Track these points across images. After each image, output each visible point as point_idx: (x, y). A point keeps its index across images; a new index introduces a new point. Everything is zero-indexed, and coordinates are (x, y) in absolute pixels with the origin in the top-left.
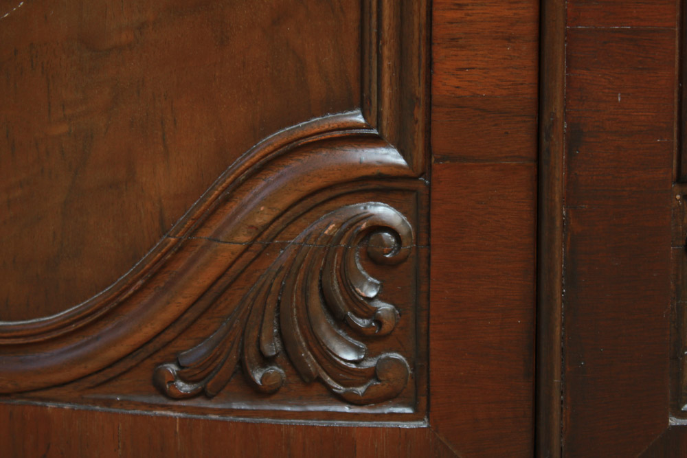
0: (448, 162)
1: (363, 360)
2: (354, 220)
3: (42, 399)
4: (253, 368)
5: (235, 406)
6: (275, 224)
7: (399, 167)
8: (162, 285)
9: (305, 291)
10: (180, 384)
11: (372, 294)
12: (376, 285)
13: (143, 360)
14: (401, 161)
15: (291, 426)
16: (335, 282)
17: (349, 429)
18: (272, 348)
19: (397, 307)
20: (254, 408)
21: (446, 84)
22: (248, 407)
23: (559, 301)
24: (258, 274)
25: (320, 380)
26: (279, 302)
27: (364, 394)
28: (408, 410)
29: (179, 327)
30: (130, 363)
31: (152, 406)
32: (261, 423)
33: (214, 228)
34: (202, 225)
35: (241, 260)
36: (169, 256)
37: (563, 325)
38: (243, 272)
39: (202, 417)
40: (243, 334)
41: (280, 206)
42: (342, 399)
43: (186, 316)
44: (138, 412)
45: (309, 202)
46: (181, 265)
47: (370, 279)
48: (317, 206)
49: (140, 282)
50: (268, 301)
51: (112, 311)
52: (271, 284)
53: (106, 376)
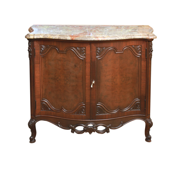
2: (83, 107)
3: (70, 114)
5: (78, 114)
7: (85, 105)
9: (81, 110)
12: (84, 110)
17: (83, 115)
25: (81, 113)
29: (76, 111)
33: (77, 107)
37: (91, 111)
41: (80, 106)
49: (74, 109)
53: (73, 113)
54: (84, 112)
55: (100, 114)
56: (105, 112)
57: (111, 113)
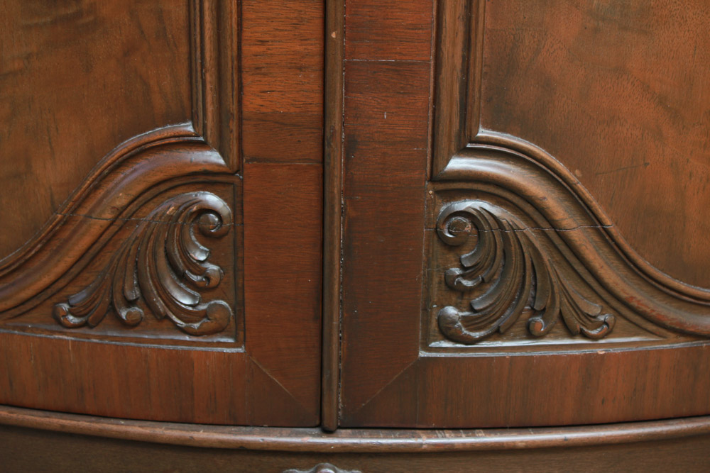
0: (255, 162)
1: (198, 304)
2: (188, 204)
4: (120, 308)
5: (110, 334)
6: (131, 206)
7: (220, 165)
8: (55, 248)
9: (154, 254)
10: (71, 317)
11: (202, 258)
12: (206, 252)
13: (45, 300)
14: (222, 161)
15: (148, 348)
16: (176, 249)
17: (189, 352)
18: (133, 294)
19: (221, 268)
20: (123, 335)
21: (253, 103)
22: (118, 335)
23: (337, 267)
24: (121, 242)
25: (167, 317)
26: (137, 262)
27: (199, 328)
28: (231, 341)
29: (68, 278)
30: (36, 302)
31: (53, 332)
32: (127, 346)
33: (89, 208)
34: (80, 206)
35: (108, 232)
36: (58, 228)
37: (341, 284)
38: (110, 240)
39: (86, 340)
40: (112, 284)
41: (134, 192)
42: (184, 331)
43: (72, 270)
44: (43, 335)
45: (155, 191)
46: (66, 234)
47: (202, 247)
48: (161, 193)
49: (39, 246)
50: (128, 261)
51: (22, 266)
52: (130, 250)
53: (20, 310)
54: (204, 290)
55: (498, 334)
56: (594, 308)
57: (682, 332)
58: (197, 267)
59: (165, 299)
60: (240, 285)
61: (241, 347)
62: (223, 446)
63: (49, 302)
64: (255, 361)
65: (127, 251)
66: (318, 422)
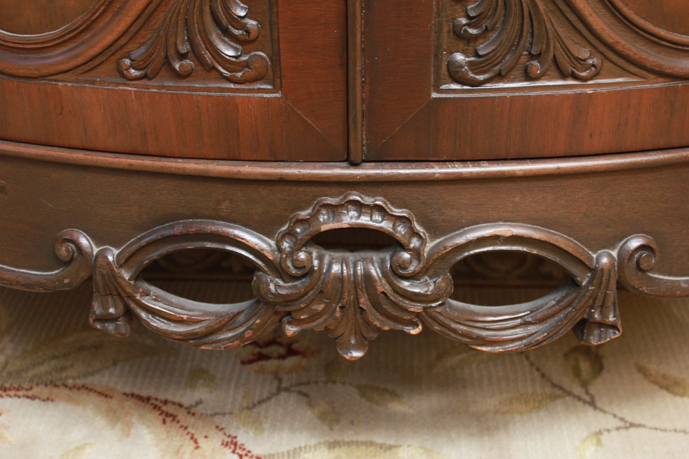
1: (240, 56)
3: (55, 81)
4: (174, 61)
5: (166, 84)
8: (116, 9)
9: (201, 11)
10: (133, 71)
11: (242, 13)
12: (245, 9)
13: (110, 56)
15: (199, 95)
16: (220, 7)
17: (234, 97)
18: (184, 48)
19: (259, 23)
20: (177, 85)
22: (173, 85)
23: (359, 18)
25: (214, 68)
26: (186, 20)
27: (241, 77)
28: (269, 87)
29: (128, 36)
30: (102, 58)
31: (118, 84)
32: (181, 94)
37: (362, 34)
39: (147, 90)
40: (166, 40)
42: (229, 80)
43: (132, 29)
44: (110, 87)
47: (242, 5)
49: (102, 8)
50: (179, 18)
51: (88, 27)
52: (180, 8)
53: (89, 66)
54: (244, 43)
55: (500, 77)
56: (584, 53)
57: (661, 74)
58: (238, 22)
59: (212, 51)
60: (276, 38)
61: (278, 93)
62: (266, 178)
63: (113, 58)
64: (291, 104)
65: (177, 10)
66: (345, 157)
